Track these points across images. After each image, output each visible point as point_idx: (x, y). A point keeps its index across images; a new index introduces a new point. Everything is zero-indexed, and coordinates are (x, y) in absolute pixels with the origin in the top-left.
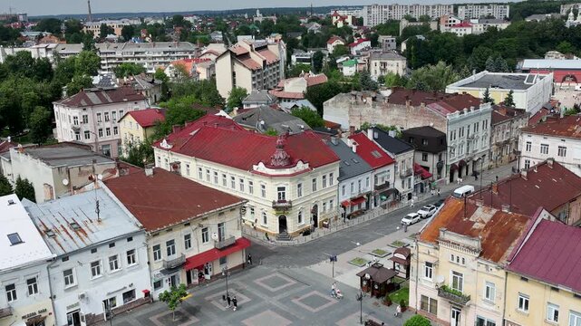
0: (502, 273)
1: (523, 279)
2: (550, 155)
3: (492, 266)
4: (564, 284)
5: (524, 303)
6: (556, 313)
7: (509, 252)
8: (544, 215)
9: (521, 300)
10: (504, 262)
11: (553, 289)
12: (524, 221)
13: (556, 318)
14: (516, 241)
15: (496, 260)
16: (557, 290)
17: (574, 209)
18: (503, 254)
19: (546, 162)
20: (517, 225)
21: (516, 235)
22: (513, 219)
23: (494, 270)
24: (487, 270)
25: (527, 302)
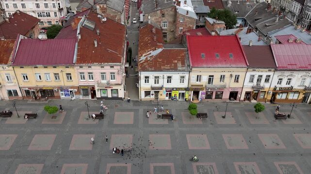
0: (11, 68)
1: (21, 67)
2: (18, 9)
3: (5, 66)
4: (39, 64)
5: (26, 77)
6: (40, 76)
7: (11, 58)
8: (21, 37)
9: (24, 76)
10: (10, 63)
11: (35, 67)
12: (13, 42)
13: (40, 79)
14: (13, 52)
15: (6, 63)
16: (37, 67)
17: (35, 31)
18: (8, 60)
19: (16, 13)
20: (10, 45)
21: (12, 49)
22: (8, 43)
23: (7, 68)
24: (4, 69)
25: (26, 76)
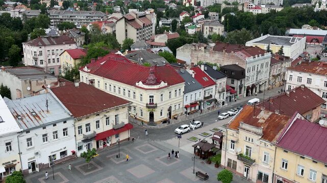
0: (273, 148)
1: (285, 151)
2: (302, 83)
3: (268, 143)
4: (308, 154)
5: (285, 165)
6: (303, 171)
7: (277, 136)
8: (298, 116)
9: (283, 163)
10: (275, 141)
11: (301, 157)
12: (287, 119)
13: (302, 174)
14: (282, 130)
15: (270, 140)
16: (304, 158)
17: (314, 113)
18: (274, 137)
19: (300, 87)
20: (283, 121)
21: (282, 127)
22: (281, 118)
23: (269, 146)
24: (265, 146)
25: (286, 164)
